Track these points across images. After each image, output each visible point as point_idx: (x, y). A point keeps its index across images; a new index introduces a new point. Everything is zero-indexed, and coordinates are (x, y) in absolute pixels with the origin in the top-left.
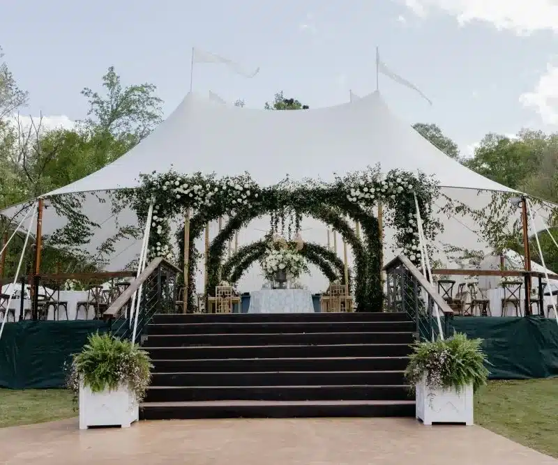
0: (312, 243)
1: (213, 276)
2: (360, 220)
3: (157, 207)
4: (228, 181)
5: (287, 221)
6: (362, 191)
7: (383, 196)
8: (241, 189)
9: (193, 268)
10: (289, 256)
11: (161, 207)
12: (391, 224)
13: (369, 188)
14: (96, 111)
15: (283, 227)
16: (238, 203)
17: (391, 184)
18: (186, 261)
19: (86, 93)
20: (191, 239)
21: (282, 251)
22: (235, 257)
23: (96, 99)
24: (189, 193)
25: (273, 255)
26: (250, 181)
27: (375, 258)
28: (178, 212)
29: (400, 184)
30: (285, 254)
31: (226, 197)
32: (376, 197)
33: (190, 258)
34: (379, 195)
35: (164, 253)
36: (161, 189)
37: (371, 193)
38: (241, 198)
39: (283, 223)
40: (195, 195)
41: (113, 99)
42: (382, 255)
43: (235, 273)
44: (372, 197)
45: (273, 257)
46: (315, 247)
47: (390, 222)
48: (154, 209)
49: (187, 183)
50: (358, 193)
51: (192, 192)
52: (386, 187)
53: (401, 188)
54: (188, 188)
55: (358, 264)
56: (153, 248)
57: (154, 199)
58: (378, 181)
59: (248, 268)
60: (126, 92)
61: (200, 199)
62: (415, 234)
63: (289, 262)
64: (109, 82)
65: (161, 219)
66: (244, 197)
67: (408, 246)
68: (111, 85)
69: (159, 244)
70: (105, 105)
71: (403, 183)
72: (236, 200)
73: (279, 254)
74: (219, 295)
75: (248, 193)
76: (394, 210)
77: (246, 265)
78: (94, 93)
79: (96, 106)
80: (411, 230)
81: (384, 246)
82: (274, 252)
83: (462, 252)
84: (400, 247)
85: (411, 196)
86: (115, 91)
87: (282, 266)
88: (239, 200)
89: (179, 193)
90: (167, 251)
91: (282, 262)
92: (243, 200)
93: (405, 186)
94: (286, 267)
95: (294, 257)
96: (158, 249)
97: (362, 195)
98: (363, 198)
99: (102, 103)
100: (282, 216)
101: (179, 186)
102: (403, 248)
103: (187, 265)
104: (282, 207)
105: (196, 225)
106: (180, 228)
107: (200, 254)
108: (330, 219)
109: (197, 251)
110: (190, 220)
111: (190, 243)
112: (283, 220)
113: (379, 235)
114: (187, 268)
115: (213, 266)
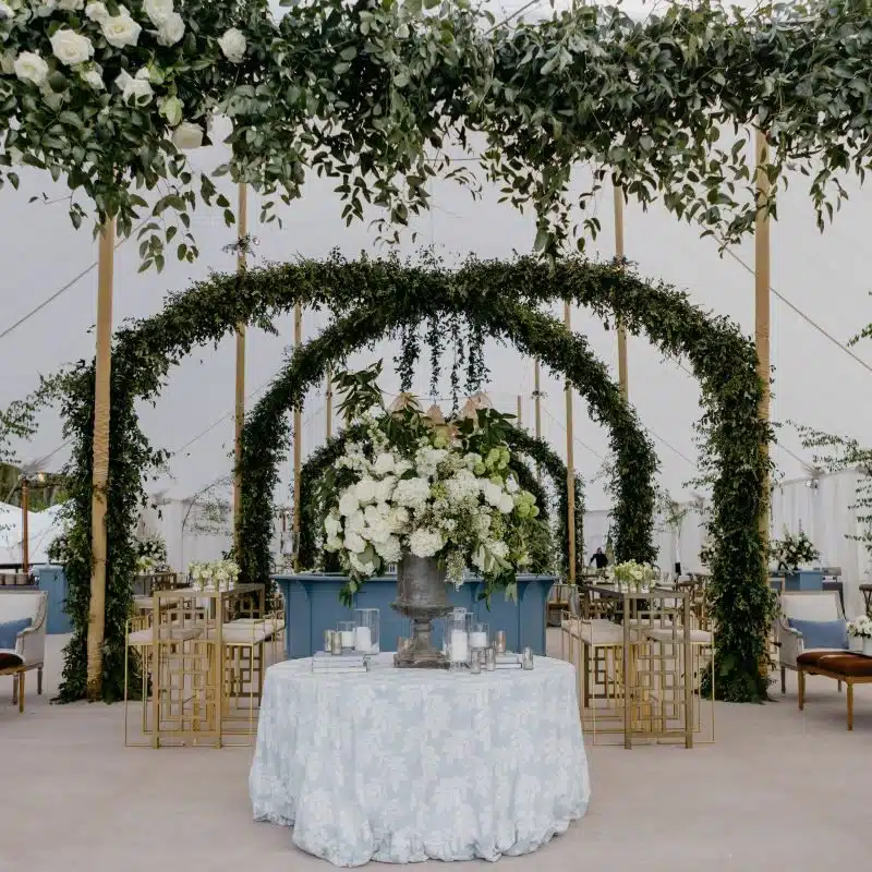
5: (448, 358)
10: (464, 486)
15: (436, 372)
18: (101, 473)
20: (120, 400)
21: (430, 456)
25: (377, 478)
30: (444, 474)
33: (116, 465)
39: (435, 363)
45: (381, 490)
63: (463, 519)
73: (410, 474)
82: (385, 461)
83: (842, 448)
87: (425, 543)
91: (428, 522)
94: (449, 548)
95: (494, 491)
100: (433, 340)
103: (103, 490)
104: (432, 315)
105: (138, 353)
106: (83, 361)
107: (154, 451)
108: (561, 354)
109: (145, 441)
110: (120, 335)
111: (113, 414)
112: (435, 353)
113: (759, 396)
114: (104, 498)
115: (254, 474)
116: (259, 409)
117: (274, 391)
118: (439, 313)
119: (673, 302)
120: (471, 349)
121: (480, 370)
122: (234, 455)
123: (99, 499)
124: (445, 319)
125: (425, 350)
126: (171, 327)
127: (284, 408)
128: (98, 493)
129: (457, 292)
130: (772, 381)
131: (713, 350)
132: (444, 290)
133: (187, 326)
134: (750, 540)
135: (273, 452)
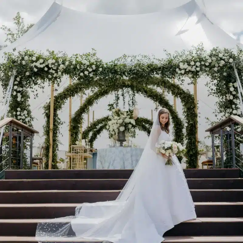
0: (142, 117)
1: (75, 138)
2: (180, 97)
3: (18, 79)
4: (77, 58)
6: (189, 65)
7: (207, 69)
8: (88, 63)
9: (57, 132)
10: (127, 120)
11: (21, 79)
12: (214, 93)
13: (195, 62)
14: (9, 39)
15: (124, 103)
16: (85, 76)
17: (214, 58)
18: (51, 126)
19: (4, 29)
20: (55, 110)
22: (91, 126)
23: (10, 32)
24: (44, 67)
25: (115, 120)
26: (95, 58)
27: (192, 124)
28: (36, 84)
29: (221, 59)
30: (124, 119)
31: (75, 70)
32: (201, 70)
33: (54, 125)
34: (203, 67)
35: (23, 117)
36: (21, 63)
37: (197, 67)
38: (88, 70)
40: (49, 69)
41: (20, 32)
42: (197, 122)
43: (92, 137)
44: (198, 69)
45: (115, 122)
46: (144, 120)
47: (213, 91)
48: (15, 80)
49: (43, 59)
50: (186, 66)
51: (47, 66)
52: (210, 61)
53: (222, 62)
54: (43, 63)
55: (176, 130)
56: (14, 113)
57: (15, 72)
58: (203, 56)
59: (100, 134)
60: (27, 28)
61: (54, 72)
62: (235, 100)
64: (17, 22)
65: (21, 89)
66: (90, 70)
67: (228, 110)
68: (18, 23)
69: (19, 109)
70: (15, 36)
71: (224, 58)
72: (84, 73)
73: (120, 119)
74: (74, 152)
75: (94, 67)
76: (215, 82)
77: (99, 132)
78: (8, 28)
79: (10, 36)
80: (231, 97)
81: (199, 115)
82: (115, 117)
84: (221, 112)
85: (231, 68)
86: (21, 27)
87: (122, 129)
88: (86, 73)
89: (36, 67)
90: (26, 115)
92: (90, 73)
93: (226, 60)
94: (125, 129)
96: (18, 113)
97: (189, 68)
98: (190, 71)
99: (13, 35)
100: (123, 95)
101: (36, 61)
102: (223, 113)
103: (52, 130)
104: (122, 89)
105: (59, 101)
106: (47, 103)
107: (62, 122)
108: (156, 98)
109: (60, 120)
110: (55, 97)
111: (54, 114)
112: (124, 98)
113: (194, 107)
114: (52, 131)
115: (74, 131)
116: (76, 114)
117: (80, 109)
118: (124, 88)
119: (177, 86)
120: (132, 97)
121: (135, 102)
122: (69, 126)
123: (51, 131)
124: (125, 90)
125: (121, 98)
126: (65, 95)
127: (83, 113)
128: (51, 130)
129: (128, 84)
130: (198, 103)
131: (185, 97)
132: (125, 83)
133: (68, 94)
134: (193, 139)
135: (79, 125)
